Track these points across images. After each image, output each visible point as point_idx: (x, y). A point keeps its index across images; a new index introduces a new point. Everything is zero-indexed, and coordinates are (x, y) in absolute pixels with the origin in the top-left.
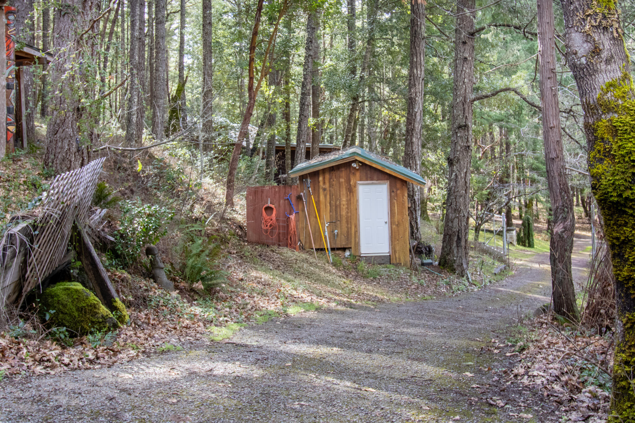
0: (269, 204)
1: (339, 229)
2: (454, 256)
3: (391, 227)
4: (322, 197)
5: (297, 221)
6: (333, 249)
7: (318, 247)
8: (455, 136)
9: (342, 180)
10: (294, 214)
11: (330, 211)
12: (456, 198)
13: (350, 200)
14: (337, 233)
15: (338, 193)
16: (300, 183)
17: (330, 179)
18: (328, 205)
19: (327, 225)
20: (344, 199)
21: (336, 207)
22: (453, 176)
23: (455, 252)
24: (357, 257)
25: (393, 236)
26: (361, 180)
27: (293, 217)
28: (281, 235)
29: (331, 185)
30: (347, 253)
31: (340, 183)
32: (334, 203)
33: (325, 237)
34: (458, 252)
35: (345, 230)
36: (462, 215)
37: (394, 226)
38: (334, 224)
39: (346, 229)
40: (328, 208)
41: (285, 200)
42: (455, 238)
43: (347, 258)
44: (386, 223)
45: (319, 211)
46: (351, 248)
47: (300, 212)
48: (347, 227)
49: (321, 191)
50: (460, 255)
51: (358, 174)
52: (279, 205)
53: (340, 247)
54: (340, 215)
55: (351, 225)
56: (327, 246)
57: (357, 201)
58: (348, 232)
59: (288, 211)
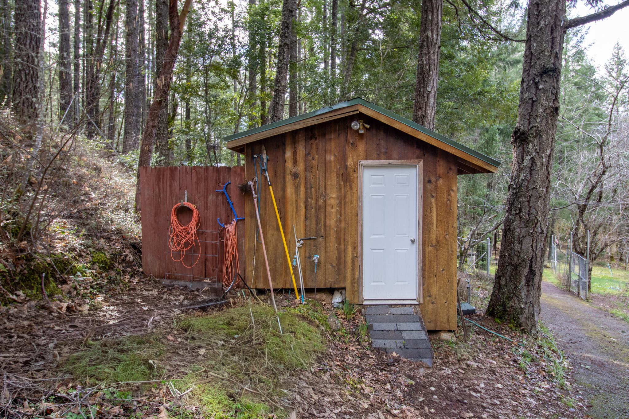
0: (186, 203)
1: (323, 253)
2: (520, 303)
3: (424, 251)
4: (290, 191)
5: (239, 236)
6: (309, 291)
7: (280, 286)
8: (533, 90)
9: (330, 158)
10: (234, 223)
11: (306, 218)
12: (529, 202)
13: (345, 197)
14: (319, 260)
15: (322, 184)
16: (247, 162)
17: (307, 155)
18: (302, 205)
19: (298, 245)
20: (334, 195)
21: (318, 209)
22: (526, 162)
23: (523, 294)
24: (357, 308)
25: (427, 269)
26: (367, 159)
27: (231, 228)
28: (209, 263)
29: (308, 168)
30: (337, 299)
31: (326, 165)
32: (313, 202)
33: (295, 268)
34: (527, 296)
35: (333, 254)
36: (539, 230)
37: (429, 249)
38: (312, 243)
39: (336, 252)
40: (303, 211)
41: (217, 194)
42: (526, 271)
43: (338, 308)
44: (413, 242)
45: (284, 218)
46: (345, 289)
47: (248, 220)
48: (339, 250)
49: (289, 178)
50: (531, 299)
51: (362, 147)
52: (206, 206)
53: (322, 286)
54: (325, 225)
55: (346, 245)
56: (298, 284)
57: (359, 199)
58: (339, 259)
59: (224, 217)
